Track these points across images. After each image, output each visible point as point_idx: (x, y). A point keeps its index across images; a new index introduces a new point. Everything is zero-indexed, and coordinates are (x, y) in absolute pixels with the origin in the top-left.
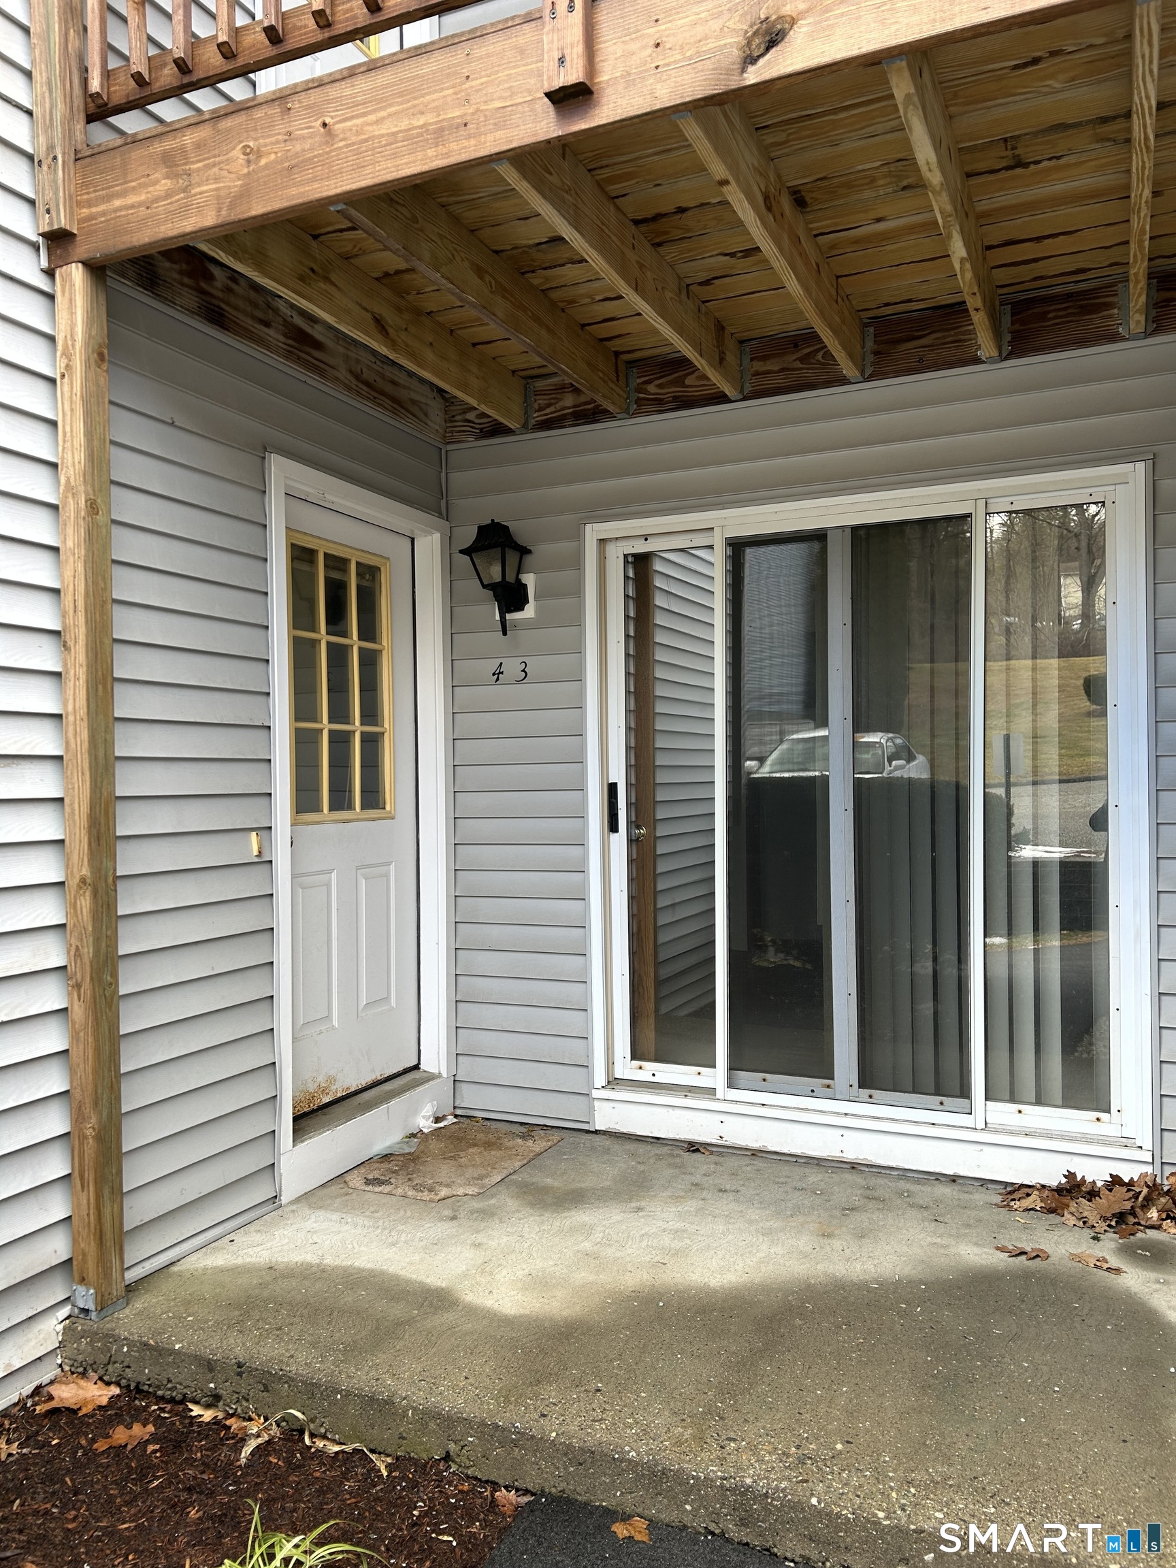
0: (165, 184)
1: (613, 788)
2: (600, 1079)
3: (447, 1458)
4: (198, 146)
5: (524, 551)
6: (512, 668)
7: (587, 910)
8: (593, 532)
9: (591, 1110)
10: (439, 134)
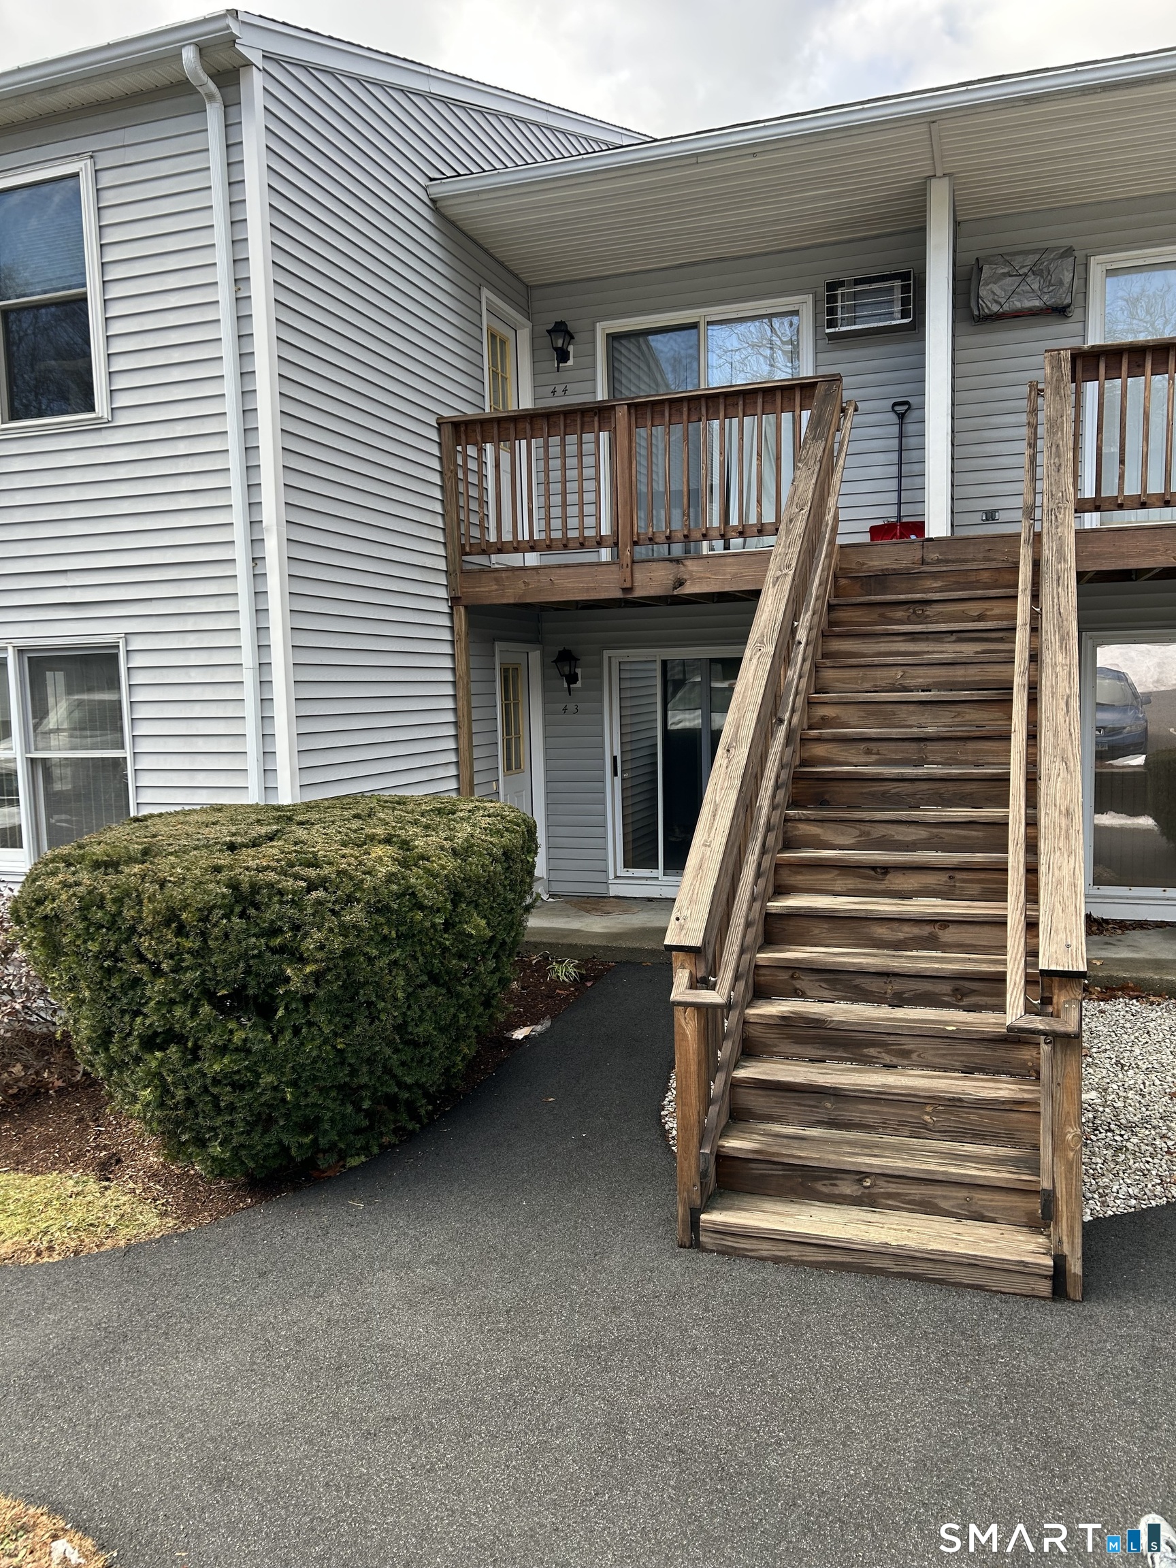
0: (495, 587)
1: (615, 758)
2: (611, 876)
3: (594, 957)
4: (507, 577)
5: (576, 660)
6: (571, 707)
7: (605, 808)
8: (606, 654)
9: (608, 889)
10: (588, 590)
